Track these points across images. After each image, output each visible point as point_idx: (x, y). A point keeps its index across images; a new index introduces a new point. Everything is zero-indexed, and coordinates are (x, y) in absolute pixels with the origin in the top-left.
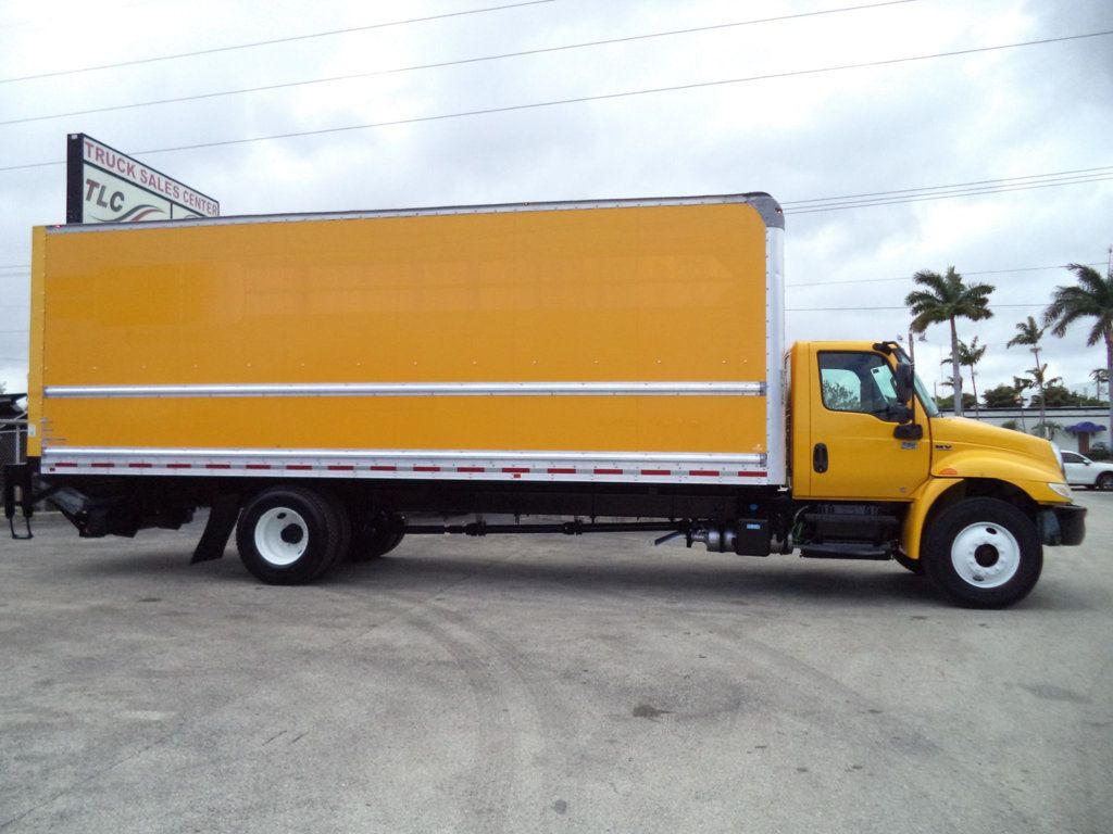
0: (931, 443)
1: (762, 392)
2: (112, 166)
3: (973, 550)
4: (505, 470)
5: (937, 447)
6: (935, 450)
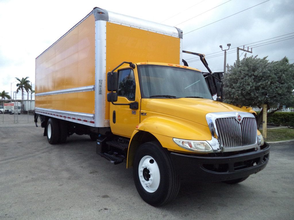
0: (140, 110)
1: (94, 89)
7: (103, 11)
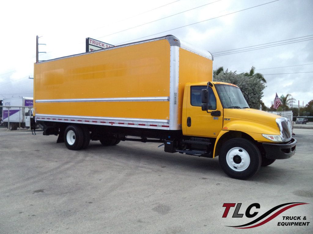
0: (223, 117)
1: (168, 100)
2: (97, 45)
3: (233, 157)
4: (110, 123)
5: (225, 119)
6: (224, 120)
7: (177, 39)
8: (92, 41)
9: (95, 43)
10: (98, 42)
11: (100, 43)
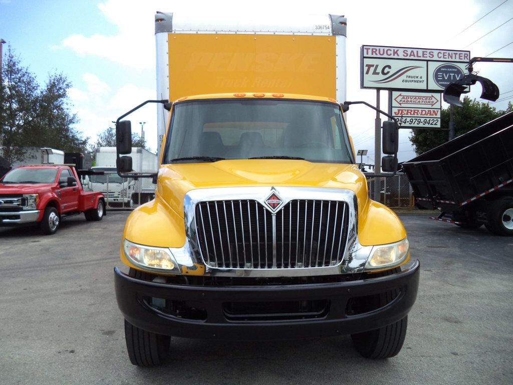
2: (383, 55)
7: (162, 17)
8: (370, 51)
9: (377, 52)
10: (384, 50)
11: (388, 50)
